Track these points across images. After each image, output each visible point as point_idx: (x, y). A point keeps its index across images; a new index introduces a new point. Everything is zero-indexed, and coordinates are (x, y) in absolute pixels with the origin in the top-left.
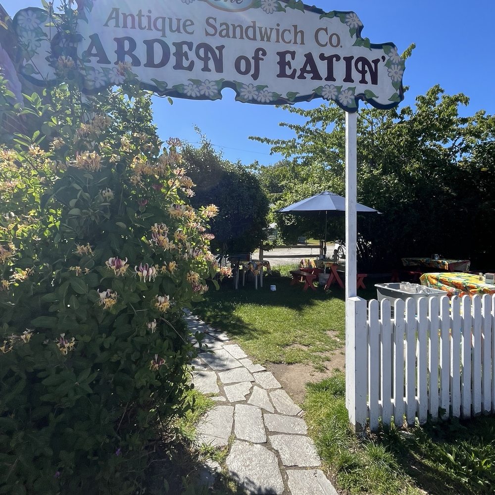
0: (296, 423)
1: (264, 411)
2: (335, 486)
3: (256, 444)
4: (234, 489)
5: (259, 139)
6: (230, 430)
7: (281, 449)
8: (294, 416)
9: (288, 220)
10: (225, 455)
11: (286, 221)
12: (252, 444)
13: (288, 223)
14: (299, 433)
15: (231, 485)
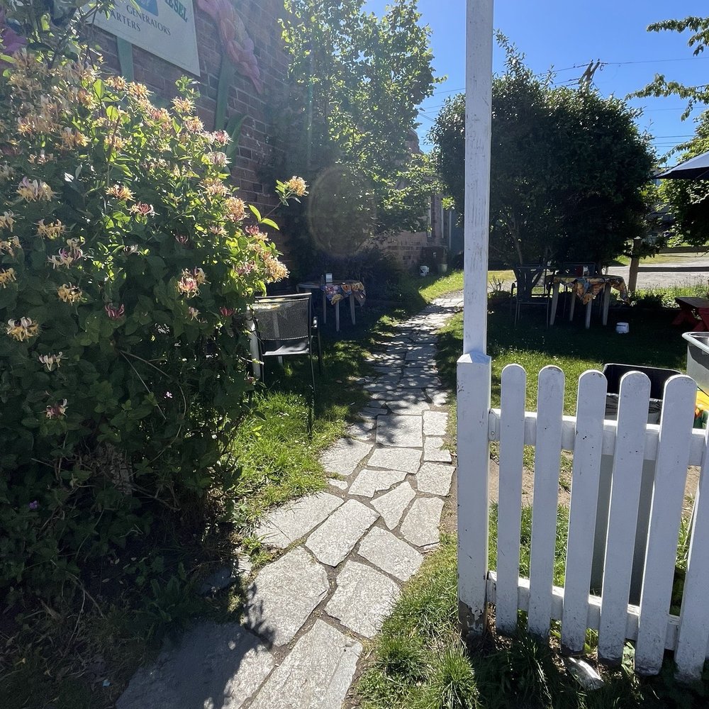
0: (406, 559)
1: (379, 521)
2: (354, 681)
3: (320, 563)
4: (232, 607)
5: (672, 25)
6: (308, 529)
7: (343, 587)
8: (414, 546)
9: (697, 192)
10: (268, 560)
11: (692, 196)
12: (315, 560)
13: (695, 199)
14: (397, 575)
15: (235, 601)
